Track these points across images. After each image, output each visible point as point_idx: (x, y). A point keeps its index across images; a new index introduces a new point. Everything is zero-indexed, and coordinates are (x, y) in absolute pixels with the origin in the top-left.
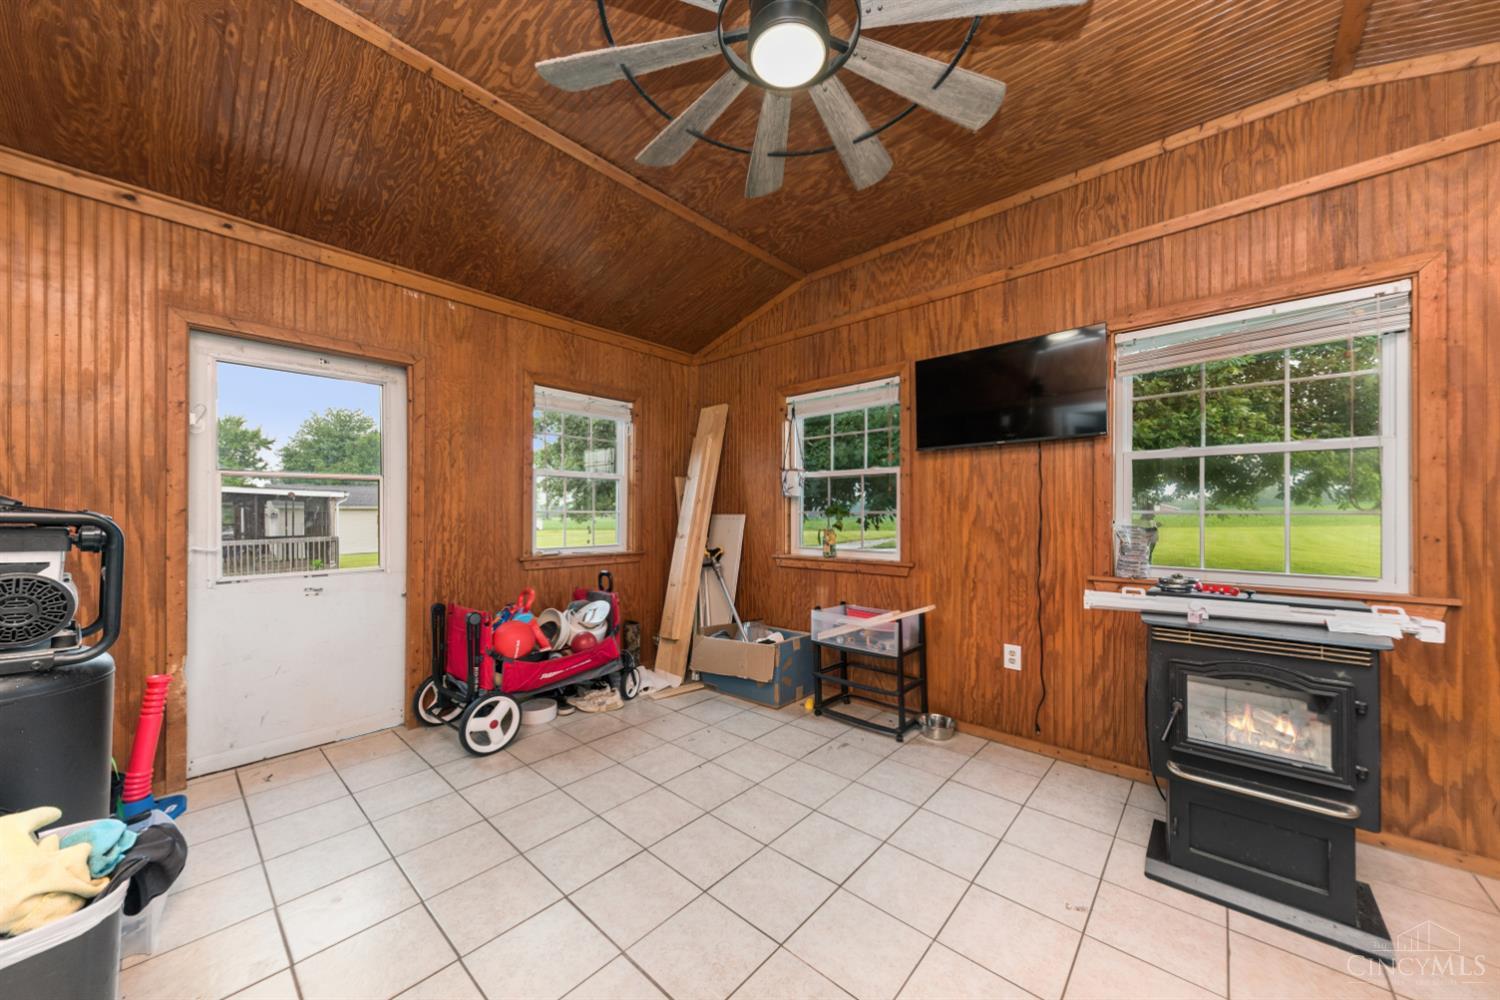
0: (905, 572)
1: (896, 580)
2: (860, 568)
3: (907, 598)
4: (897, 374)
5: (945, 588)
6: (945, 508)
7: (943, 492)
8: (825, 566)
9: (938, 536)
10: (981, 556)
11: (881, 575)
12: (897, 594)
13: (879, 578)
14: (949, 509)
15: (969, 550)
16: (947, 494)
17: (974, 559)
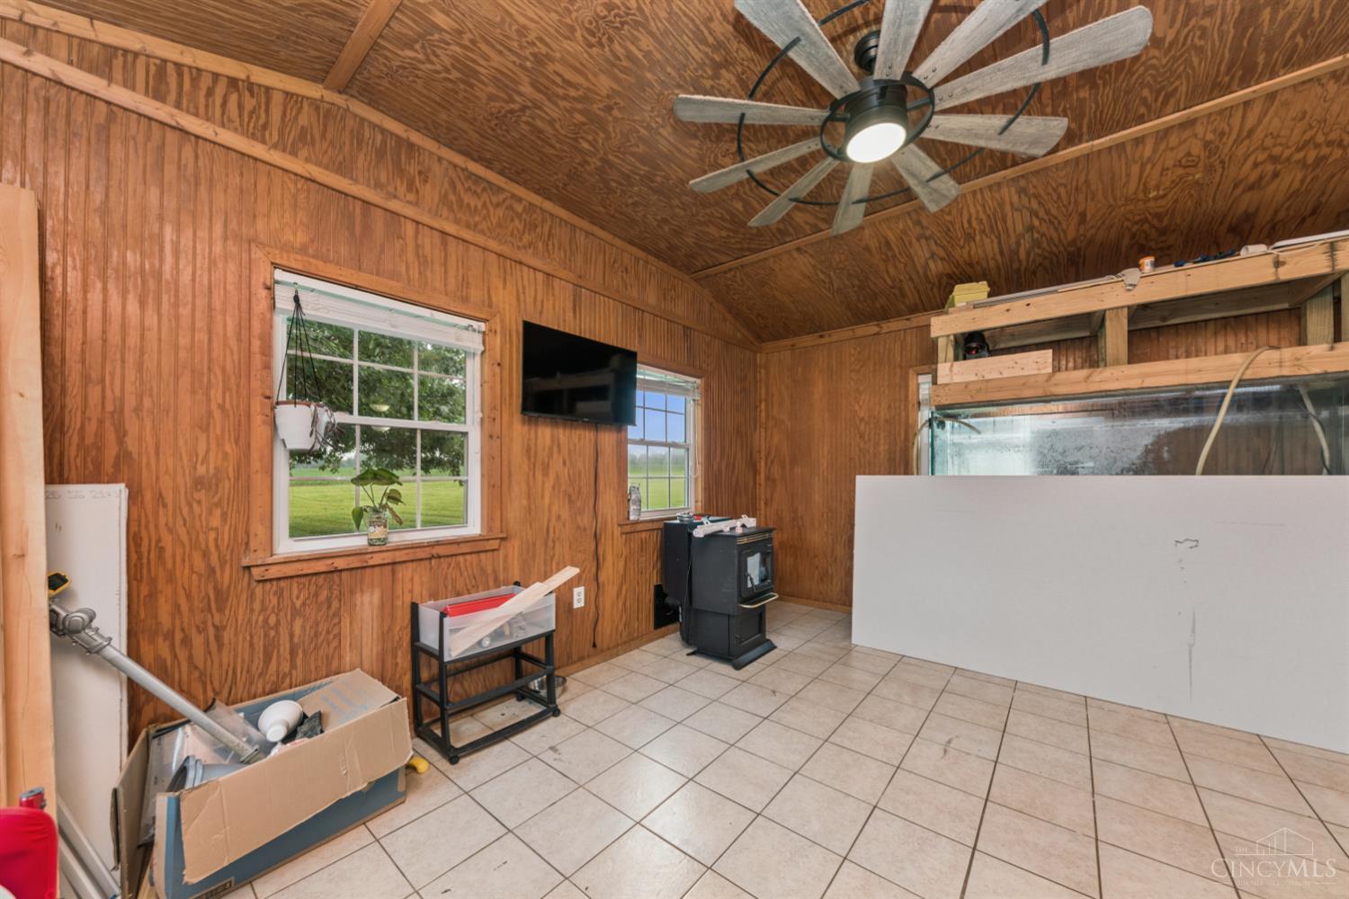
0: (495, 544)
1: (483, 556)
2: (436, 551)
3: (495, 571)
4: (485, 321)
5: (531, 553)
6: (531, 474)
7: (529, 458)
8: (377, 559)
9: (525, 502)
10: (559, 517)
11: (463, 554)
12: (483, 571)
13: (461, 559)
14: (534, 476)
15: (550, 511)
16: (532, 460)
17: (553, 519)
